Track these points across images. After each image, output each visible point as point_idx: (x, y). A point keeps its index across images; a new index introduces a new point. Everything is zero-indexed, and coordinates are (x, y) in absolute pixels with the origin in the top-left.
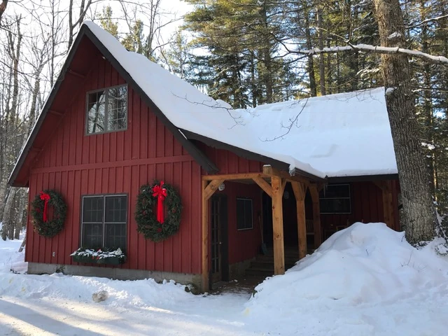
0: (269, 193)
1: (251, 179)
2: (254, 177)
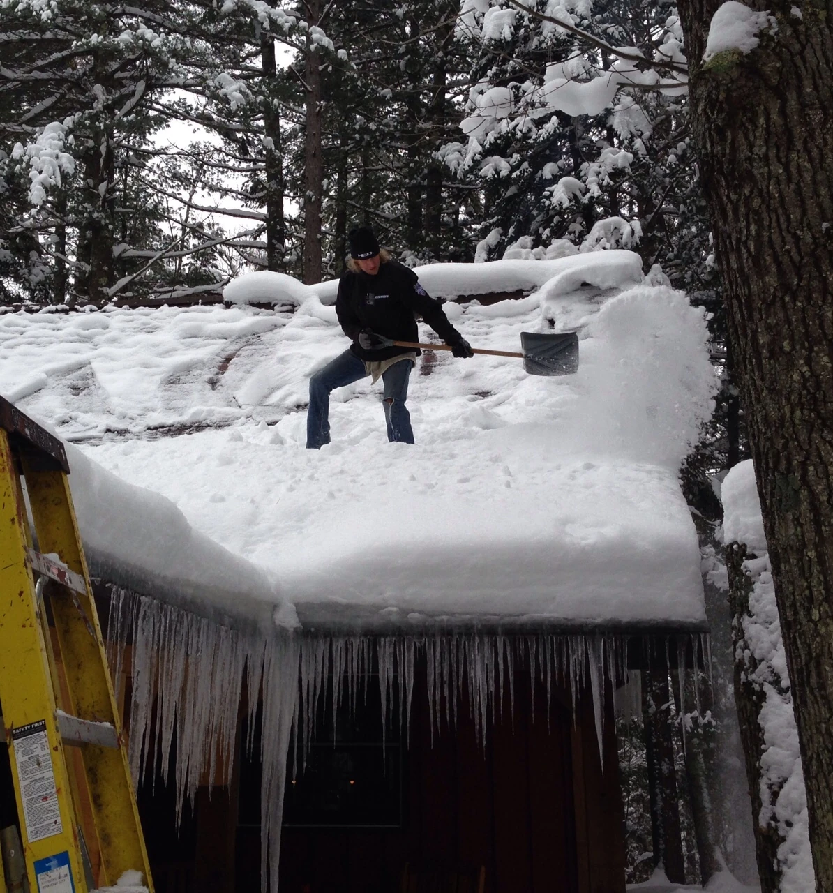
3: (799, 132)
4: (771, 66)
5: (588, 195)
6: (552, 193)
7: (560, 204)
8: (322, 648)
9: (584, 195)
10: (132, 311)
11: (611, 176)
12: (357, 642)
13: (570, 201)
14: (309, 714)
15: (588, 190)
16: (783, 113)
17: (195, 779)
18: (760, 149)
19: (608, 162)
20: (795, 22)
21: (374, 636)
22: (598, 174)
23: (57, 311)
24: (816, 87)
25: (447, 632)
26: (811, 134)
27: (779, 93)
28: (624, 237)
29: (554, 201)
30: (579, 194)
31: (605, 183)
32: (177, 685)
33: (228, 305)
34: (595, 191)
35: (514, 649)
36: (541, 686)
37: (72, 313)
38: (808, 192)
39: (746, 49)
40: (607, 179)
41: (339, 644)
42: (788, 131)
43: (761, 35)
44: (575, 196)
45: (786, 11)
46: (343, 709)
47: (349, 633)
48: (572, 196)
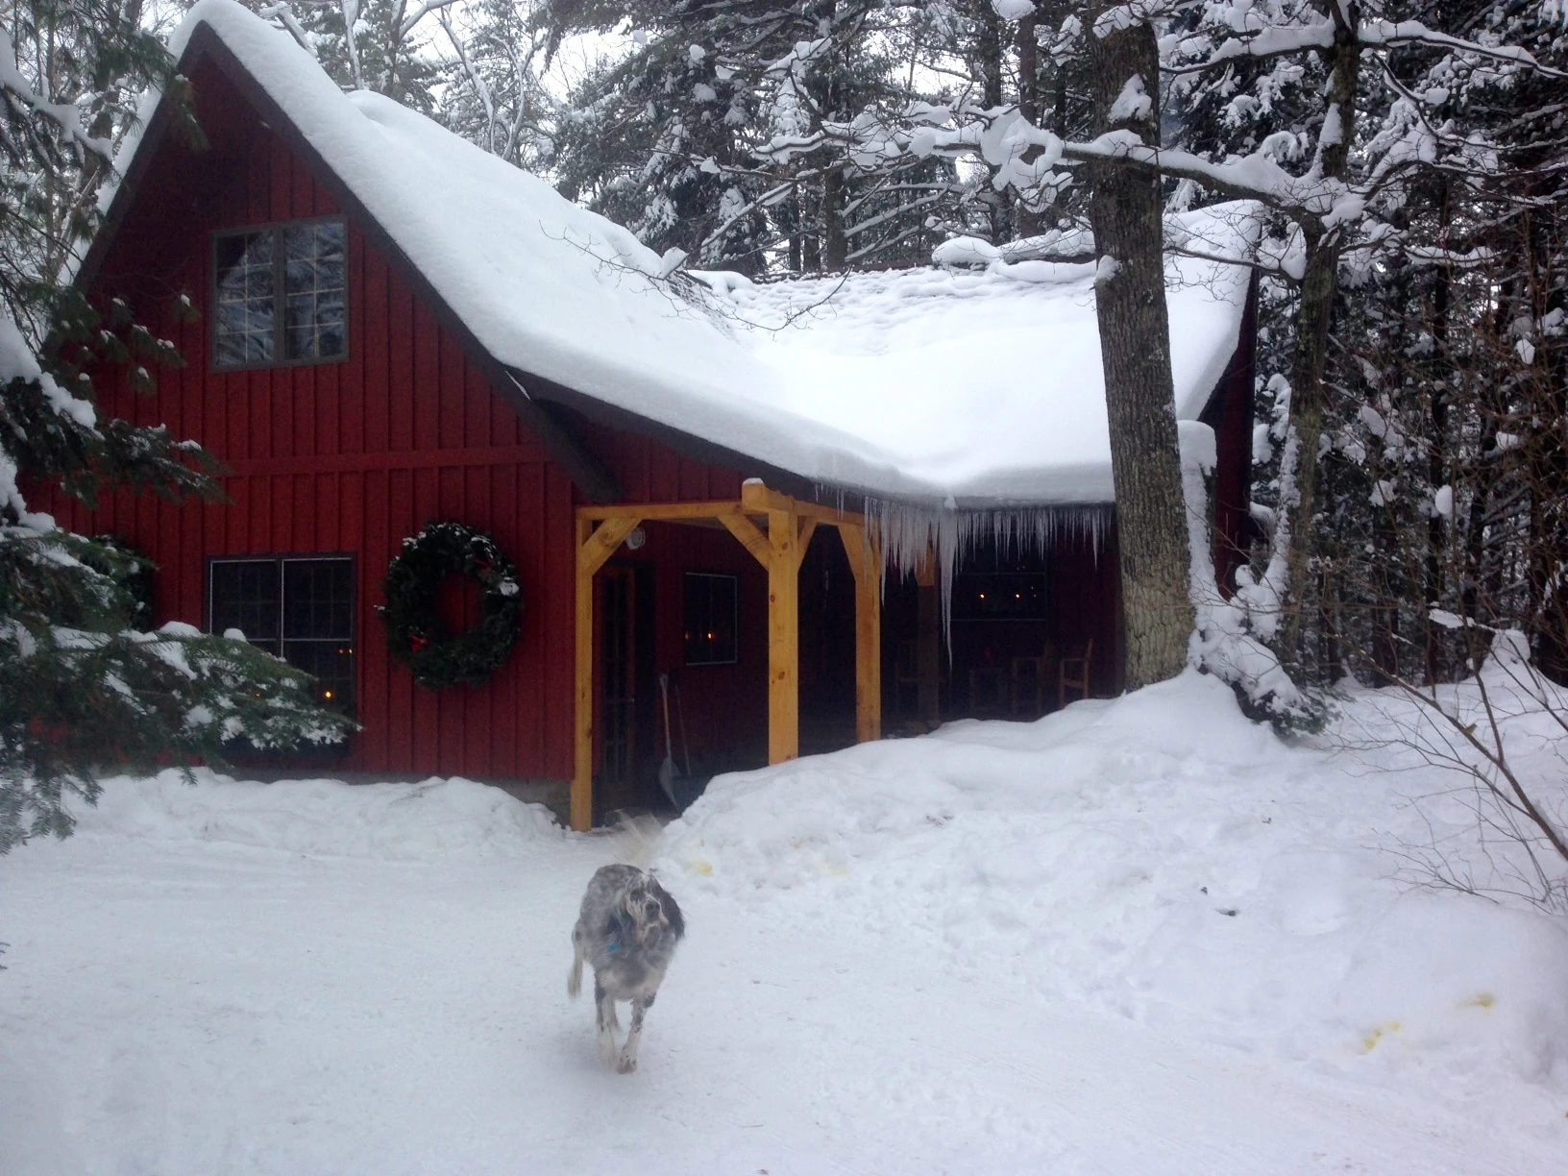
0: (761, 557)
1: (716, 521)
2: (722, 513)
3: (1127, 314)
4: (1118, 286)
5: (1260, 111)
6: (1226, 111)
7: (1233, 123)
8: (968, 517)
9: (1257, 110)
10: (866, 275)
11: (1283, 90)
12: (984, 514)
13: (1242, 118)
14: (963, 548)
15: (1260, 106)
16: (1122, 306)
17: (908, 568)
18: (1113, 321)
19: (1281, 75)
20: (1129, 267)
21: (992, 512)
22: (1271, 88)
23: (812, 278)
24: (1135, 296)
25: (1026, 509)
26: (1131, 317)
27: (1120, 298)
28: (1290, 151)
29: (1228, 120)
30: (1252, 110)
31: (1276, 98)
32: (898, 533)
33: (936, 266)
34: (1267, 107)
35: (1058, 517)
36: (1070, 531)
37: (823, 279)
38: (1128, 340)
39: (1109, 279)
40: (1279, 93)
41: (975, 516)
42: (1123, 315)
43: (1116, 272)
44: (1249, 113)
45: (1127, 261)
46: (978, 545)
47: (980, 511)
48: (1245, 113)
